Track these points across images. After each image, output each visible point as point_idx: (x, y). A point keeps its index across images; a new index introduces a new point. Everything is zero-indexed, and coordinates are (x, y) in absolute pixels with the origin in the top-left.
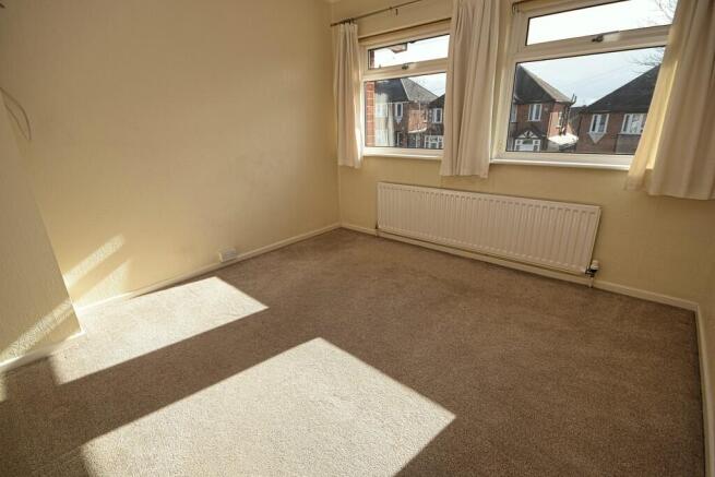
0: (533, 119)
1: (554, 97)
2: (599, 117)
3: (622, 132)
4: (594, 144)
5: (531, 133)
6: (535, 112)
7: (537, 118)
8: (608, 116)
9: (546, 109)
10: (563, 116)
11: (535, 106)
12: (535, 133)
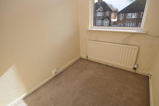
0: (107, 15)
1: (112, 9)
2: (122, 14)
3: (127, 18)
4: (121, 21)
5: (107, 19)
6: (107, 13)
7: (108, 15)
8: (124, 14)
9: (110, 13)
10: (115, 14)
11: (107, 12)
12: (108, 19)
